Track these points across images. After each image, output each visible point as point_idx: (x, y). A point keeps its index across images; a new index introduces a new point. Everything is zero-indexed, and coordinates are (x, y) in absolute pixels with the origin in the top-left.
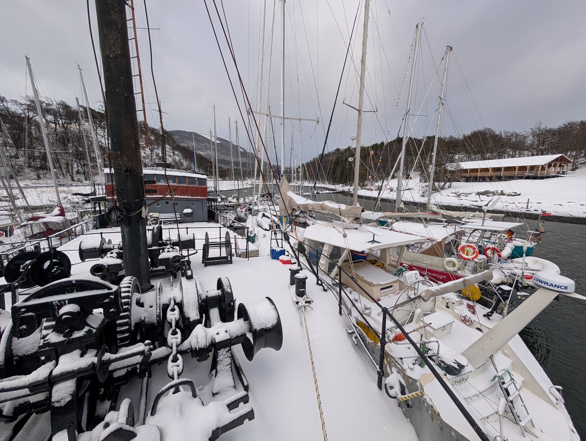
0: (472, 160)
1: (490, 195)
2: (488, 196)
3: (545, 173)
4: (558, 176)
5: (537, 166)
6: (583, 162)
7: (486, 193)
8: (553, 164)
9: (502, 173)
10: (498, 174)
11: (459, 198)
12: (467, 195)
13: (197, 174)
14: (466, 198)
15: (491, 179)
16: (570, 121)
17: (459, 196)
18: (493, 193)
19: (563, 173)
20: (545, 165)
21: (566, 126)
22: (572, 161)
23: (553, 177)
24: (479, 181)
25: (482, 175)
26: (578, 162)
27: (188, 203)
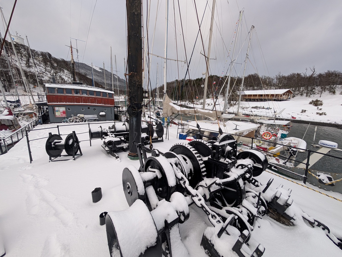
0: (248, 90)
1: (258, 108)
2: (257, 109)
3: (282, 98)
4: (287, 100)
5: (279, 95)
6: (297, 93)
7: (256, 107)
8: (285, 94)
9: (263, 98)
10: (261, 98)
11: (243, 110)
12: (247, 108)
13: (108, 91)
14: (247, 110)
15: (257, 100)
16: (293, 73)
17: (243, 108)
18: (259, 107)
19: (289, 98)
20: (282, 94)
21: (291, 75)
22: (293, 93)
23: (285, 100)
24: (252, 101)
25: (253, 98)
26: (295, 93)
27: (103, 109)
